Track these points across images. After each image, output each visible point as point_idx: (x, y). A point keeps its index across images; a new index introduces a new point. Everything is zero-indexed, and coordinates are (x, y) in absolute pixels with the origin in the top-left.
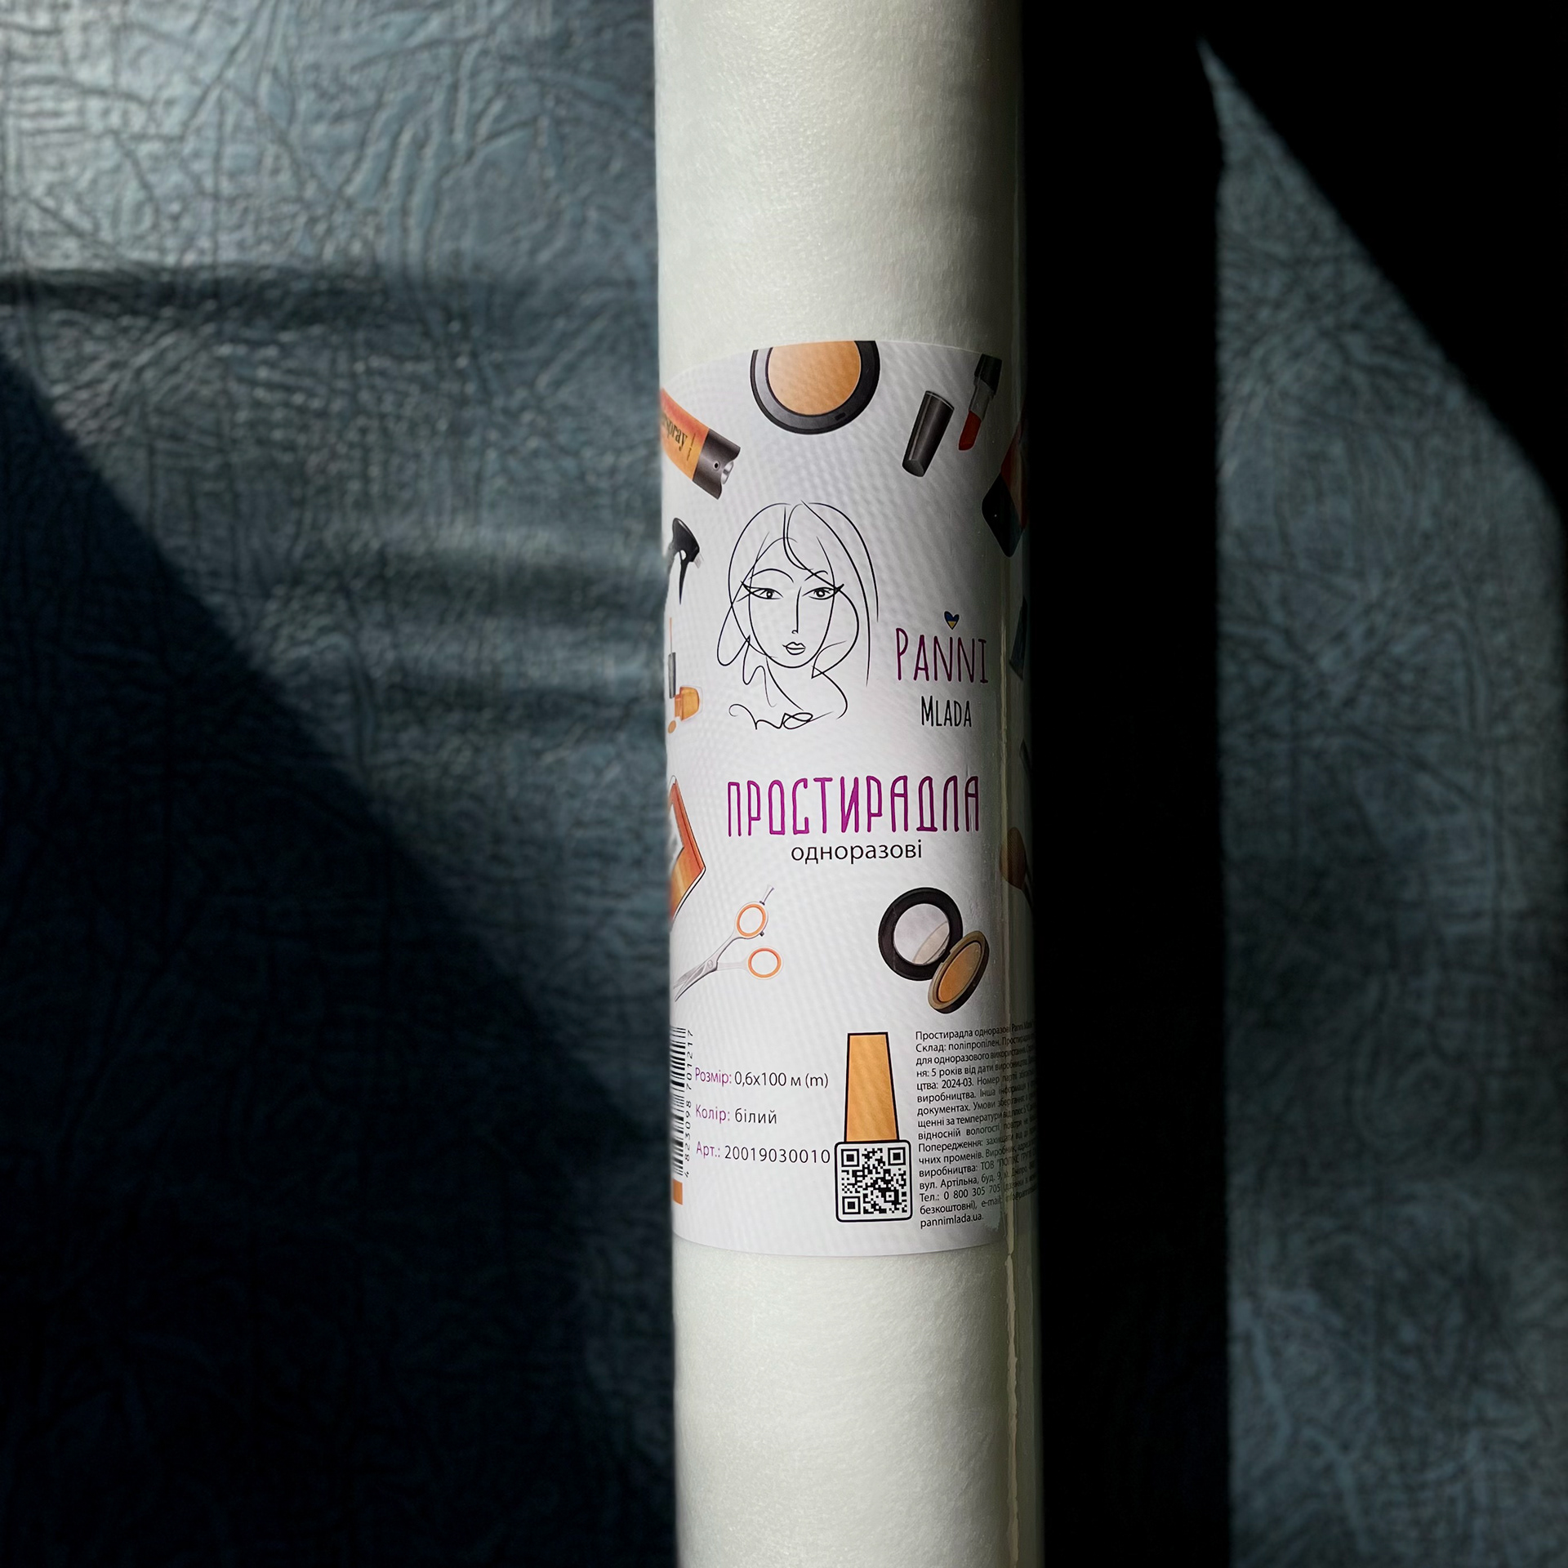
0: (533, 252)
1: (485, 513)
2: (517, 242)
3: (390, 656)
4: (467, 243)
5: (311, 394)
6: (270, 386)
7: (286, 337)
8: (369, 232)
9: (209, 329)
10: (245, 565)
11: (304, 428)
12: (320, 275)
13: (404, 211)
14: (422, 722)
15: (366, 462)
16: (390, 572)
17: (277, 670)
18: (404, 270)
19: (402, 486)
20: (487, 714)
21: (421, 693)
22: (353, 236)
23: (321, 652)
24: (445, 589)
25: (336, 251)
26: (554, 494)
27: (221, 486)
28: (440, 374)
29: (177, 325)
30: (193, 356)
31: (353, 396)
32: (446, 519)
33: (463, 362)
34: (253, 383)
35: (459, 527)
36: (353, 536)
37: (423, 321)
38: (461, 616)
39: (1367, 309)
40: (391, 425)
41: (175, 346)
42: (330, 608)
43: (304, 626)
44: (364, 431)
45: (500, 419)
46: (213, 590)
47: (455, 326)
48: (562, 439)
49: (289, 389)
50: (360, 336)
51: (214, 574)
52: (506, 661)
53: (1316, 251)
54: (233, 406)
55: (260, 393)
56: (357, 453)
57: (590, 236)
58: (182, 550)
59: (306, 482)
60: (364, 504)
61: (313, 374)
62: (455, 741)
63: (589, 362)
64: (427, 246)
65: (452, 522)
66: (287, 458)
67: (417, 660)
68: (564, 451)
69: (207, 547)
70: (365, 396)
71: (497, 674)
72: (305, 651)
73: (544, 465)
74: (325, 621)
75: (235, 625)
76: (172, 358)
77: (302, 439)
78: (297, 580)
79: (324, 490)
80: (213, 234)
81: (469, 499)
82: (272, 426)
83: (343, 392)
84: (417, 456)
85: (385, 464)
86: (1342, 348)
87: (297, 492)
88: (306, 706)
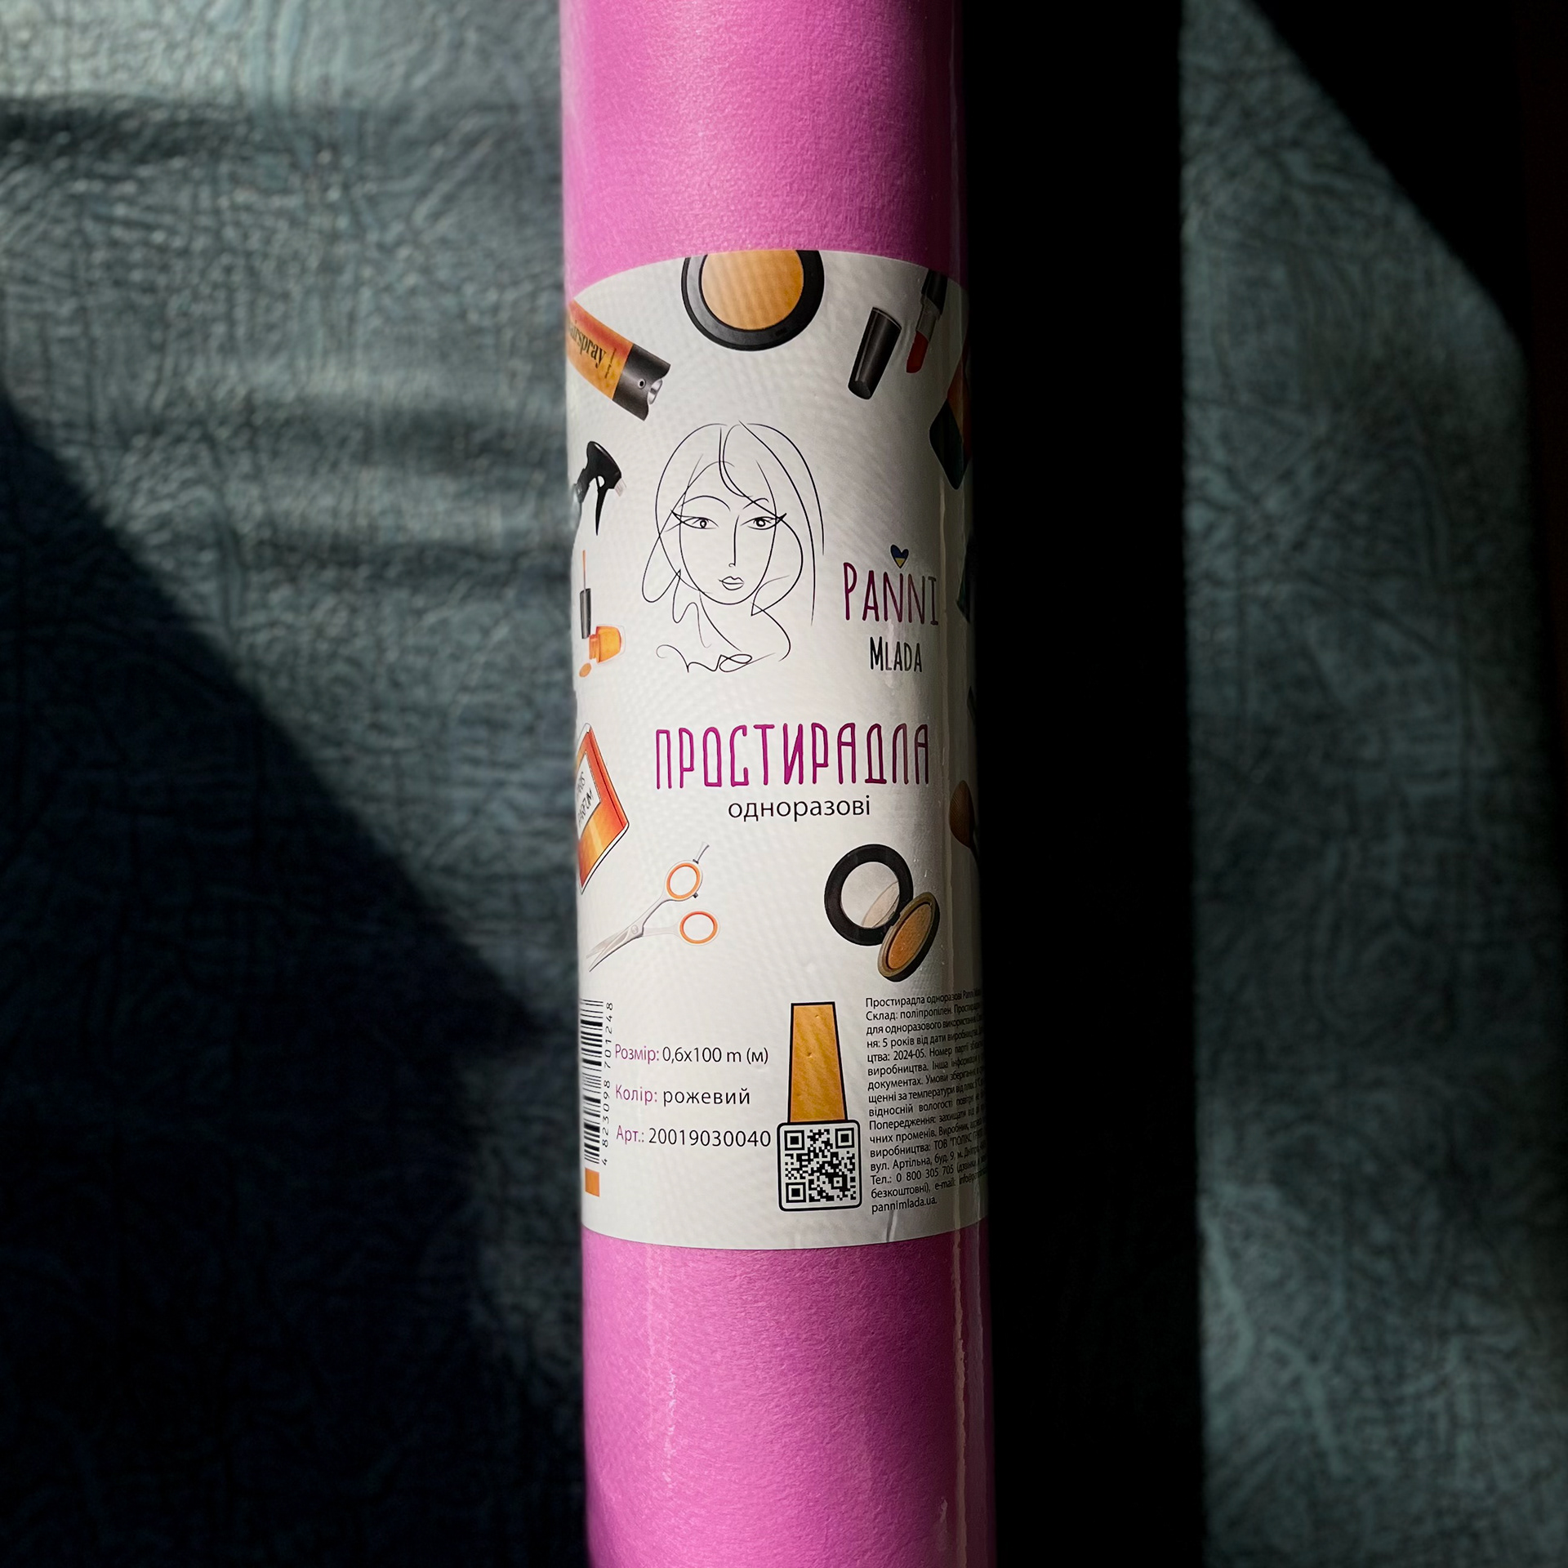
0: (408, 77)
1: (359, 355)
2: (391, 66)
3: (259, 511)
4: (338, 67)
5: (172, 231)
6: (128, 224)
7: (145, 171)
8: (232, 58)
9: (61, 164)
10: (103, 413)
11: (165, 268)
12: (178, 105)
13: (270, 36)
14: (293, 580)
15: (231, 303)
16: (259, 419)
17: (136, 527)
18: (269, 99)
19: (270, 328)
20: (364, 571)
21: (292, 549)
22: (214, 63)
23: (185, 507)
24: (316, 437)
25: (198, 79)
26: (433, 333)
27: (75, 330)
28: (308, 208)
29: (27, 160)
30: (44, 194)
31: (217, 234)
32: (317, 361)
33: (334, 195)
34: (110, 221)
35: (332, 371)
36: (216, 383)
37: (290, 151)
38: (334, 466)
39: (1307, 125)
40: (257, 262)
41: (26, 183)
42: (193, 459)
43: (166, 479)
44: (228, 270)
45: (374, 254)
46: (68, 442)
47: (325, 157)
48: (443, 275)
49: (149, 228)
50: (224, 168)
51: (69, 425)
52: (383, 513)
53: (1251, 64)
54: (89, 246)
55: (118, 232)
56: (221, 294)
57: (469, 58)
58: (35, 401)
59: (167, 326)
60: (229, 348)
61: (174, 211)
62: (329, 601)
63: (469, 192)
64: (294, 72)
65: (324, 366)
66: (146, 301)
67: (287, 514)
68: (443, 288)
69: (61, 397)
70: (230, 233)
71: (373, 528)
72: (166, 506)
73: (422, 303)
74: (189, 473)
75: (92, 480)
76: (23, 196)
77: (162, 280)
78: (157, 430)
79: (186, 334)
80: (65, 62)
81: (342, 341)
82: (130, 267)
83: (206, 230)
84: (286, 296)
85: (252, 305)
86: (1280, 167)
87: (157, 336)
88: (168, 565)
